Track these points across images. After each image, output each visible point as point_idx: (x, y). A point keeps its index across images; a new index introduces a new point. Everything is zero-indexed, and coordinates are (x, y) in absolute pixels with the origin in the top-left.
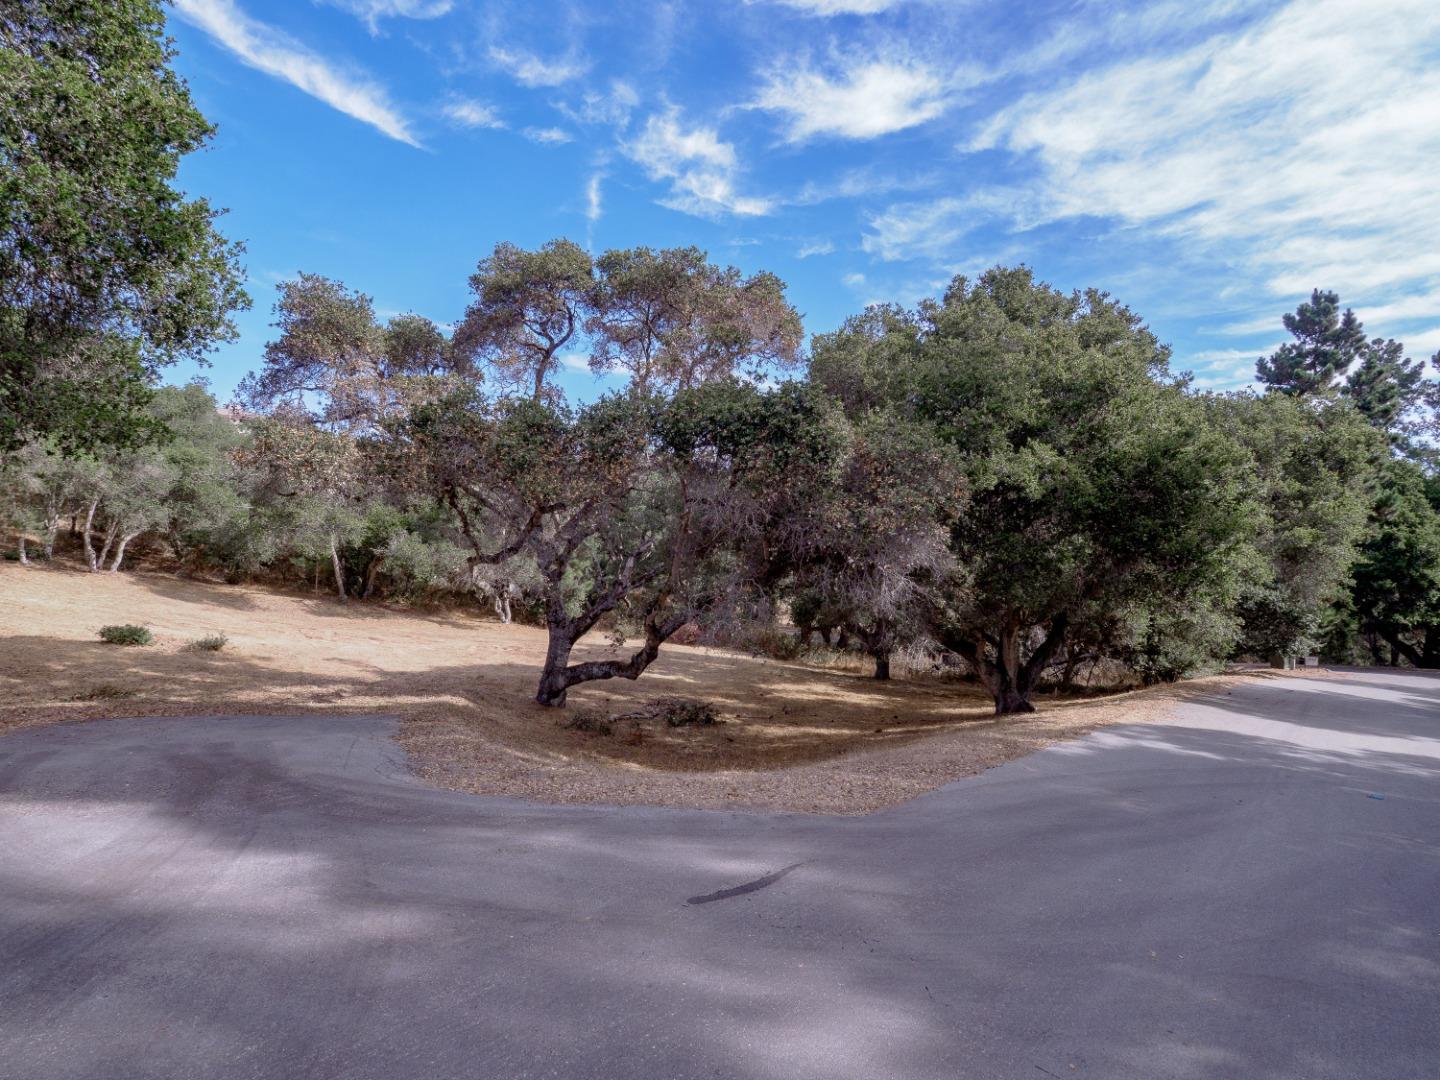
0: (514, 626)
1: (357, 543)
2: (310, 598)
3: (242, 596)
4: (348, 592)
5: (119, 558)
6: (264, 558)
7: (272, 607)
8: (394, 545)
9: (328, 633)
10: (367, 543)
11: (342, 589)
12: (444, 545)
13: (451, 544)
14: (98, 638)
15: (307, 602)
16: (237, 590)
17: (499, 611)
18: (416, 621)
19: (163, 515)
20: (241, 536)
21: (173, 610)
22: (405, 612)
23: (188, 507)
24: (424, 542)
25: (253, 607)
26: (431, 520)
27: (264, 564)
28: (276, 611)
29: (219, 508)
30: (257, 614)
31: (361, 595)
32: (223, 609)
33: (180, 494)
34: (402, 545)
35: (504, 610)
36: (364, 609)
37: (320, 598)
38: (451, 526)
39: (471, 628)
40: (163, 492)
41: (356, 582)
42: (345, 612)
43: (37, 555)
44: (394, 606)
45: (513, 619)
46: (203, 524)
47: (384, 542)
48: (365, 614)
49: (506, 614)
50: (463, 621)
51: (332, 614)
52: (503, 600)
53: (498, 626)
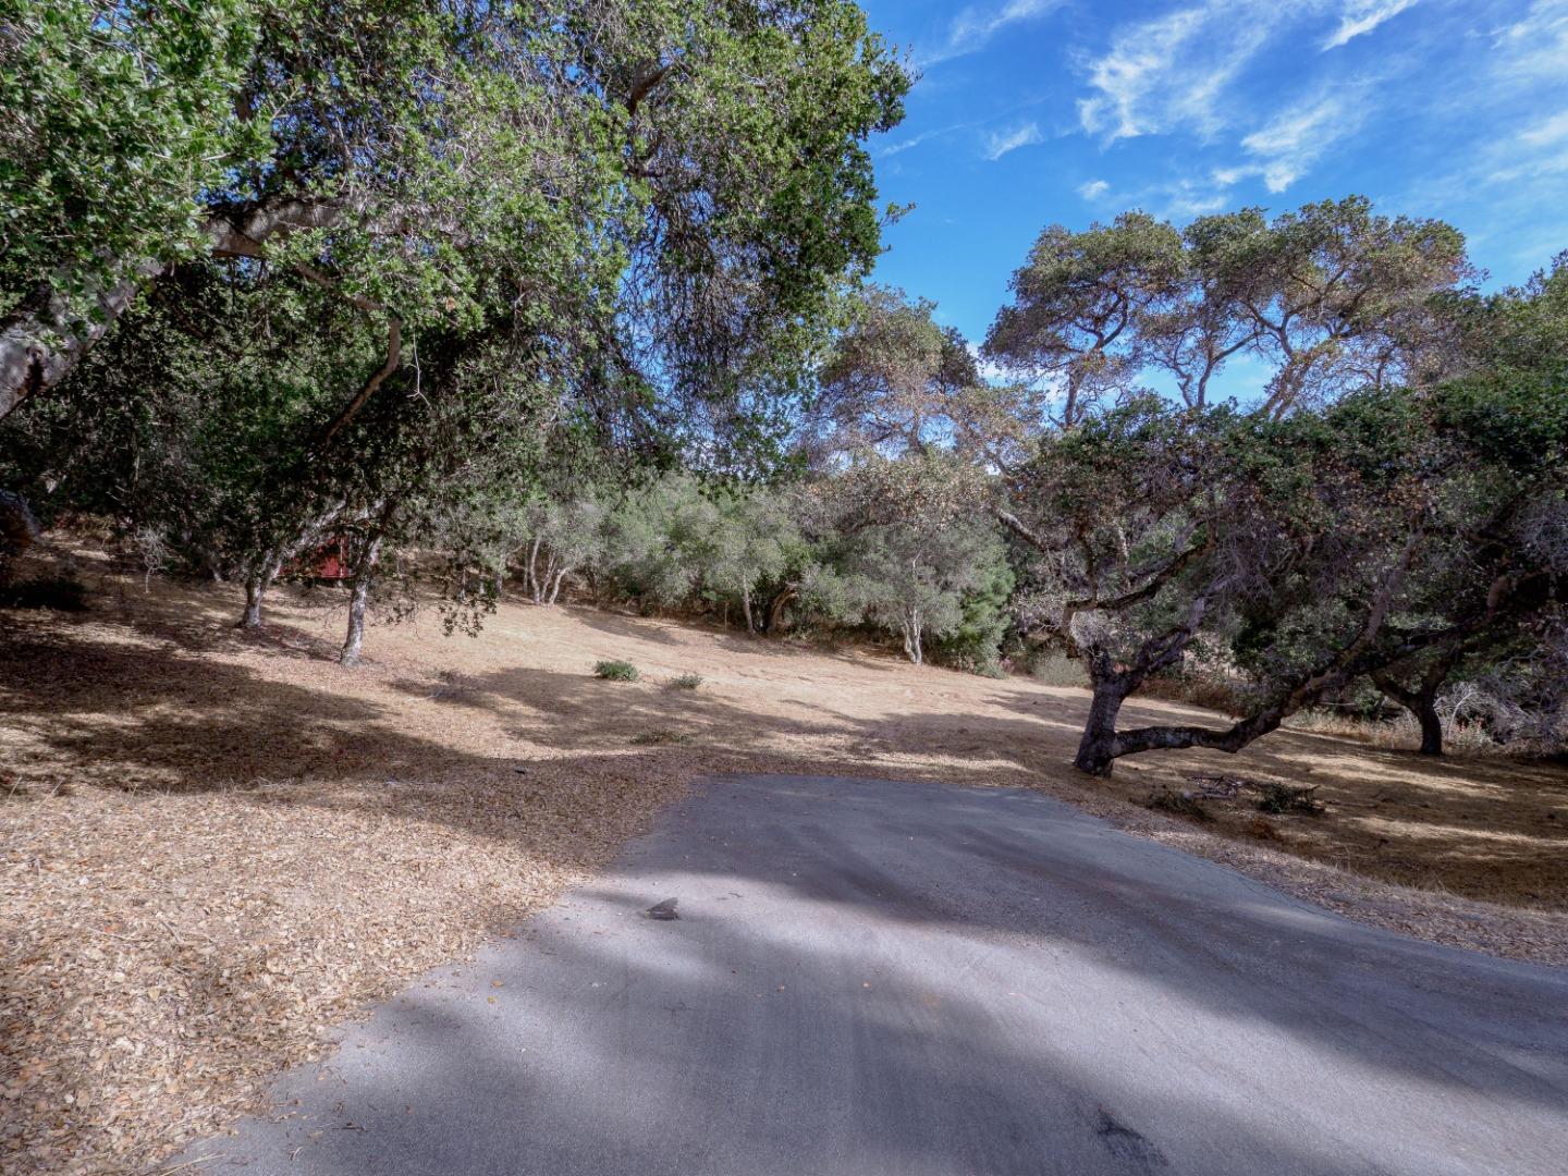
0: (926, 668)
1: (775, 577)
2: (721, 633)
3: (658, 629)
4: (754, 627)
5: (556, 592)
6: (679, 591)
8: (808, 579)
9: (756, 670)
10: (784, 577)
11: (750, 624)
12: (857, 578)
13: (864, 576)
14: (593, 673)
15: (717, 636)
16: (653, 623)
17: (909, 650)
18: (827, 660)
19: (595, 549)
20: (657, 570)
21: (615, 644)
22: (807, 648)
23: (615, 541)
24: (837, 574)
25: (673, 642)
26: (842, 551)
27: (677, 598)
31: (765, 631)
33: (608, 529)
34: (816, 578)
35: (914, 650)
37: (731, 633)
38: (865, 557)
39: (883, 668)
40: (594, 527)
42: (755, 647)
44: (798, 643)
45: (924, 660)
46: (626, 558)
47: (798, 577)
48: (776, 652)
49: (916, 654)
50: (871, 660)
51: (747, 651)
52: (913, 638)
53: (908, 666)
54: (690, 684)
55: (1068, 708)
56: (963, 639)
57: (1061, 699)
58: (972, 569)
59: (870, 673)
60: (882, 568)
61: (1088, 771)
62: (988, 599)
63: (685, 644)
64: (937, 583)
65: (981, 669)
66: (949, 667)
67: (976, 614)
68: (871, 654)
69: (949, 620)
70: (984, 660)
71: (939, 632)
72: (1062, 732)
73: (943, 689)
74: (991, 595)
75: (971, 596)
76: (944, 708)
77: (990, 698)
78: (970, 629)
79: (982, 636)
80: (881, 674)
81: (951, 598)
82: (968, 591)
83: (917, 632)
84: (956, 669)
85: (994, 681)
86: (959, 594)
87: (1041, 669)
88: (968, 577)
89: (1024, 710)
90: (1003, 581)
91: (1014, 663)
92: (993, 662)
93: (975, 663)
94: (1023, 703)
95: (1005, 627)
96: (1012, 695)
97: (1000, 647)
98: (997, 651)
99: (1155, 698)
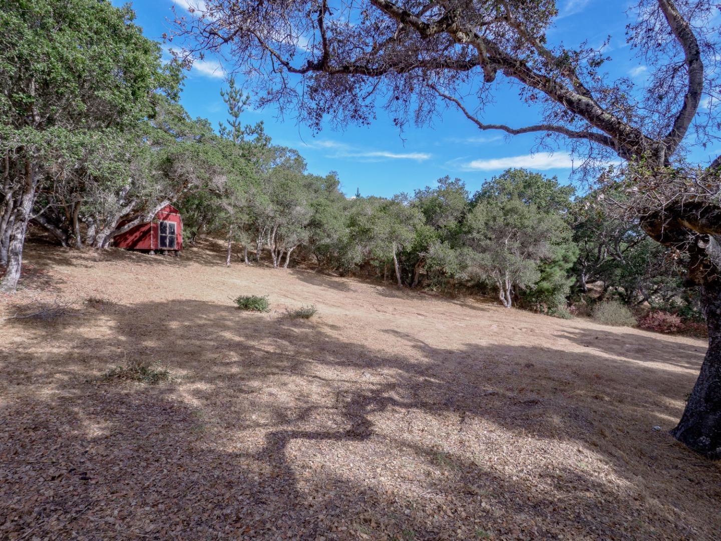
0: (514, 310)
1: (409, 249)
2: (381, 286)
4: (403, 283)
5: (288, 261)
6: (357, 261)
7: (360, 291)
8: (432, 250)
9: (391, 308)
10: (415, 249)
11: (400, 281)
12: (465, 250)
13: (470, 249)
16: (342, 279)
17: (502, 298)
18: (446, 303)
19: (305, 235)
20: (344, 247)
22: (435, 296)
23: (318, 231)
24: (452, 248)
25: (348, 290)
26: (457, 233)
27: (356, 264)
28: (361, 292)
29: (333, 231)
30: (350, 294)
31: (410, 285)
32: (332, 290)
33: (314, 224)
34: (437, 250)
35: (506, 298)
36: (411, 294)
37: (387, 286)
38: (470, 236)
39: (483, 310)
40: (306, 222)
41: (407, 277)
42: (401, 295)
43: (254, 259)
44: (430, 292)
45: (513, 305)
46: (326, 241)
47: (425, 249)
48: (413, 297)
49: (507, 301)
50: (476, 305)
51: (394, 296)
52: (505, 291)
53: (501, 309)
54: (305, 315)
55: (624, 343)
56: (540, 292)
57: (616, 335)
58: (548, 246)
59: (473, 312)
60: (483, 243)
61: (702, 451)
62: (560, 266)
63: (355, 291)
64: (522, 254)
65: (553, 312)
66: (531, 310)
67: (550, 275)
68: (478, 301)
69: (530, 277)
70: (556, 306)
71: (523, 287)
72: (627, 368)
73: (523, 325)
74: (562, 263)
75: (546, 263)
76: (518, 341)
77: (559, 333)
78: (545, 285)
79: (555, 290)
80: (480, 313)
81: (532, 264)
82: (544, 260)
83: (508, 286)
84: (536, 311)
85: (562, 321)
86: (538, 262)
87: (599, 314)
88: (545, 249)
89: (588, 344)
90: (570, 254)
91: (578, 309)
92: (562, 307)
93: (549, 308)
94: (587, 339)
95: (572, 284)
96: (577, 331)
97: (567, 298)
98: (566, 300)
99: (690, 336)
